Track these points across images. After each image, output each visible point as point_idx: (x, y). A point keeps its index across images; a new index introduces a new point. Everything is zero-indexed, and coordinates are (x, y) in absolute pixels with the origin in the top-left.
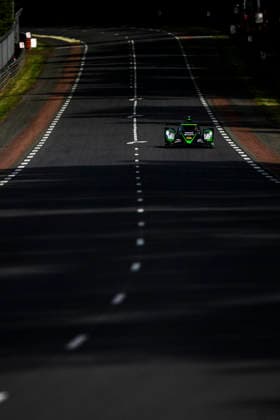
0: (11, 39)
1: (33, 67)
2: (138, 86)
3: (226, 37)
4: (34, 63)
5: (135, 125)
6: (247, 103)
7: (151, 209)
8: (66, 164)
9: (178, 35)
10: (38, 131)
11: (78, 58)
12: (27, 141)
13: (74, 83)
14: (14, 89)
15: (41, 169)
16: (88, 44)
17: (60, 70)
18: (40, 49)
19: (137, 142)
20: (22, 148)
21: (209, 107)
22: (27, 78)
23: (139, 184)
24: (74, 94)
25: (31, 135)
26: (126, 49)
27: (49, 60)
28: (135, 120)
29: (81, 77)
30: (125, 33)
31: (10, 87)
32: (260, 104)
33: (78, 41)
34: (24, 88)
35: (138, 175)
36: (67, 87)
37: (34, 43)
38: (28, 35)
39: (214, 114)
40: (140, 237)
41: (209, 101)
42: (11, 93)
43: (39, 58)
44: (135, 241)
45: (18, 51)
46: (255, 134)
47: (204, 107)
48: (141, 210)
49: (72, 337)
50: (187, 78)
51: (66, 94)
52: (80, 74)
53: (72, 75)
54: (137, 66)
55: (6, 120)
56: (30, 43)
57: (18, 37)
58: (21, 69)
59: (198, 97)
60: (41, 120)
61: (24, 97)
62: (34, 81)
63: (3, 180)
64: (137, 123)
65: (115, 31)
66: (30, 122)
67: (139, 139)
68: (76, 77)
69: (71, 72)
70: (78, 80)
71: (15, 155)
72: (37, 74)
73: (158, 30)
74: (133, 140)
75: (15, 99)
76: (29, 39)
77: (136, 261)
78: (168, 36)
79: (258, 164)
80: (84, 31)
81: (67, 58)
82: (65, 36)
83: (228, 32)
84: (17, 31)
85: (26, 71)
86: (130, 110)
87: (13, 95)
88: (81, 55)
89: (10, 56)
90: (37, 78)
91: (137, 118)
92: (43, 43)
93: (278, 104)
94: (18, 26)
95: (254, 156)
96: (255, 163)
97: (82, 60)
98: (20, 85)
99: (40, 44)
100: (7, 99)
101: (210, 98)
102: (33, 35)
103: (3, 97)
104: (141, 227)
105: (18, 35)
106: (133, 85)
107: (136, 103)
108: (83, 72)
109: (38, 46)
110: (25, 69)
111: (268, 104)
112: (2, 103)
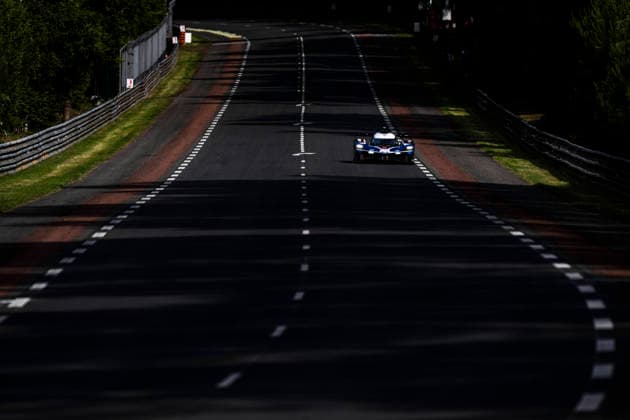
0: (163, 31)
1: (187, 65)
2: (306, 89)
3: (409, 36)
4: (189, 61)
5: (302, 134)
6: (432, 112)
7: (319, 231)
8: (222, 178)
9: (354, 33)
10: (190, 138)
11: (238, 57)
12: (178, 150)
13: (232, 85)
14: (165, 91)
15: (194, 182)
16: (250, 40)
17: (218, 70)
18: (195, 44)
19: (304, 153)
20: (172, 157)
21: (389, 116)
22: (181, 77)
23: (305, 202)
24: (235, 97)
25: (183, 143)
26: (293, 47)
27: (206, 59)
28: (302, 129)
29: (241, 78)
30: (294, 29)
31: (160, 89)
32: (446, 113)
33: (240, 37)
34: (177, 89)
35: (304, 191)
36: (223, 91)
37: (188, 38)
38: (182, 28)
40: (304, 263)
41: (388, 108)
42: (161, 94)
43: (194, 55)
44: (299, 267)
45: (170, 47)
46: (440, 148)
47: (381, 116)
48: (306, 232)
49: (225, 376)
50: (362, 81)
51: (224, 98)
52: (240, 75)
53: (232, 75)
54: (306, 66)
55: (155, 125)
56: (184, 38)
57: (171, 32)
58: (173, 68)
59: (375, 104)
60: (195, 126)
61: (176, 100)
62: (189, 81)
63: (150, 193)
64: (305, 132)
65: (283, 27)
66: (181, 127)
67: (306, 150)
68: (235, 78)
69: (230, 72)
70: (238, 82)
71: (164, 165)
72: (190, 74)
73: (331, 26)
74: (300, 151)
75: (164, 101)
76: (183, 34)
77: (300, 291)
78: (345, 33)
79: (442, 182)
80: (247, 26)
81: (227, 55)
82: (224, 31)
83: (410, 30)
84: (170, 24)
85: (179, 70)
86: (296, 117)
87: (164, 97)
88: (243, 53)
89: (161, 53)
90: (192, 79)
91: (305, 126)
92: (199, 38)
93: (467, 114)
94: (171, 18)
95: (437, 171)
96: (438, 180)
97: (242, 60)
98: (171, 85)
99: (196, 40)
100: (157, 101)
101: (390, 105)
102: (188, 29)
103: (152, 99)
104: (307, 251)
105: (171, 29)
106: (301, 89)
107: (303, 108)
108: (244, 72)
109: (193, 41)
110: (178, 67)
111: (456, 114)
112: (151, 106)
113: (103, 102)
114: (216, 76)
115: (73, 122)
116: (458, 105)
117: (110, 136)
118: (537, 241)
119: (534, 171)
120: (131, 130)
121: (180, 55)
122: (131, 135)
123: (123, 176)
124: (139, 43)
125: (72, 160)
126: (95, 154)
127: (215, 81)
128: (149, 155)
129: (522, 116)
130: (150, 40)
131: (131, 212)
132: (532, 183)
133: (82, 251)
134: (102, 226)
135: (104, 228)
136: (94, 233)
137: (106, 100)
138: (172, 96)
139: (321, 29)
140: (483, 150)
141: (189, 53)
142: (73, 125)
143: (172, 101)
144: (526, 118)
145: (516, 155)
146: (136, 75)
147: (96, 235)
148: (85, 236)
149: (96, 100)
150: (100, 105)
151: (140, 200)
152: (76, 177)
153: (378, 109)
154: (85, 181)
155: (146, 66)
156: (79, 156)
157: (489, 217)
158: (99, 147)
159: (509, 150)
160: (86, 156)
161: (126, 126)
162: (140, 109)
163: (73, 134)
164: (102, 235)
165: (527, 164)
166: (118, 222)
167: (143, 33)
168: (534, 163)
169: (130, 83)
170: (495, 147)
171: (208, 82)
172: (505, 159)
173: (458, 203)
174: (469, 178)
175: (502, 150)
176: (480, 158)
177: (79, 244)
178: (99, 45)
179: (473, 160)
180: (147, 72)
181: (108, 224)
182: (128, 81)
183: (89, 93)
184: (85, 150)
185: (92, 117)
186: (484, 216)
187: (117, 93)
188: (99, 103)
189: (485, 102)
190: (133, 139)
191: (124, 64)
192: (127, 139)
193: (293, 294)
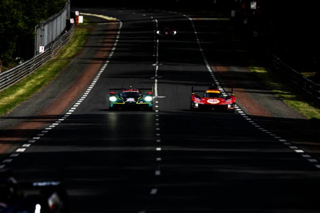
0: (64, 15)
1: (80, 37)
2: (159, 54)
3: (228, 19)
4: (81, 35)
5: (156, 85)
7: (167, 148)
9: (191, 17)
10: (82, 86)
11: (114, 33)
12: (74, 93)
13: (110, 51)
14: (65, 55)
15: (84, 115)
16: (122, 21)
18: (85, 24)
19: (157, 97)
20: (69, 99)
21: (213, 72)
22: (75, 46)
23: (158, 129)
24: (111, 59)
25: (77, 89)
26: (151, 26)
27: (92, 33)
28: (156, 81)
29: (116, 47)
30: (151, 14)
31: (62, 54)
32: (252, 71)
33: (115, 19)
34: (73, 53)
35: (157, 122)
36: (105, 55)
37: (81, 20)
38: (77, 13)
39: (217, 78)
40: (157, 170)
41: (213, 67)
42: (62, 57)
43: (85, 31)
44: (155, 172)
45: (68, 26)
46: (249, 94)
47: (209, 72)
48: (159, 149)
50: (197, 49)
51: (104, 59)
52: (115, 44)
53: (110, 45)
54: (159, 40)
55: (58, 77)
56: (78, 20)
57: (69, 15)
58: (71, 39)
59: (205, 64)
60: (85, 79)
61: (72, 61)
62: (81, 48)
63: (54, 123)
64: (158, 83)
65: (144, 13)
66: (76, 79)
67: (159, 95)
68: (112, 47)
69: (109, 43)
70: (114, 49)
71: (64, 104)
72: (82, 44)
73: (175, 13)
74: (154, 95)
75: (65, 61)
76: (78, 16)
77: (154, 188)
78: (185, 17)
79: (249, 116)
80: (120, 11)
81: (106, 31)
82: (105, 15)
83: (229, 15)
84: (69, 10)
86: (153, 72)
87: (64, 59)
88: (117, 30)
89: (63, 29)
90: (83, 47)
91: (158, 79)
92: (88, 19)
93: (266, 72)
94: (69, 6)
95: (246, 110)
96: (247, 115)
97: (117, 34)
98: (69, 51)
99: (86, 21)
100: (59, 61)
101: (214, 65)
102: (81, 13)
103: (57, 60)
104: (159, 161)
105: (69, 13)
106: (156, 54)
107: (157, 67)
108: (118, 43)
109: (84, 22)
110: (74, 39)
111: (258, 71)
112: (55, 65)
113: (23, 62)
114: (99, 45)
115: (4, 75)
116: (259, 65)
117: (28, 84)
118: (313, 156)
119: (311, 110)
120: (42, 80)
121: (75, 31)
122: (42, 83)
123: (37, 111)
124: (48, 22)
125: (3, 100)
126: (18, 96)
127: (98, 48)
128: (55, 98)
129: (302, 73)
130: (55, 21)
131: (43, 135)
132: (309, 118)
133: (10, 161)
134: (23, 144)
135: (24, 146)
136: (17, 149)
137: (25, 61)
138: (70, 58)
139: (170, 14)
140: (277, 96)
141: (82, 29)
142: (3, 77)
143: (69, 62)
144: (306, 75)
145: (298, 99)
146: (46, 44)
147: (19, 150)
148: (11, 151)
149: (19, 61)
150: (21, 64)
151: (48, 127)
152: (6, 111)
153: (207, 67)
154: (11, 113)
155: (52, 38)
156: (7, 98)
157: (281, 140)
158: (21, 91)
159: (294, 96)
160: (12, 97)
161: (39, 77)
162: (48, 66)
163: (4, 83)
164: (23, 150)
165: (306, 105)
166: (33, 141)
167: (50, 16)
168: (311, 105)
169: (42, 50)
170: (285, 94)
171: (94, 49)
172: (292, 102)
173: (260, 130)
174: (267, 114)
175: (289, 96)
176: (275, 101)
177: (7, 156)
178: (21, 24)
179: (269, 102)
180: (53, 42)
181: (27, 143)
182: (41, 47)
183: (14, 56)
184: (12, 94)
185: (16, 72)
186: (278, 139)
187: (32, 56)
188: (21, 62)
189: (278, 63)
190: (43, 86)
191: (38, 36)
192: (39, 86)
193: (150, 190)
